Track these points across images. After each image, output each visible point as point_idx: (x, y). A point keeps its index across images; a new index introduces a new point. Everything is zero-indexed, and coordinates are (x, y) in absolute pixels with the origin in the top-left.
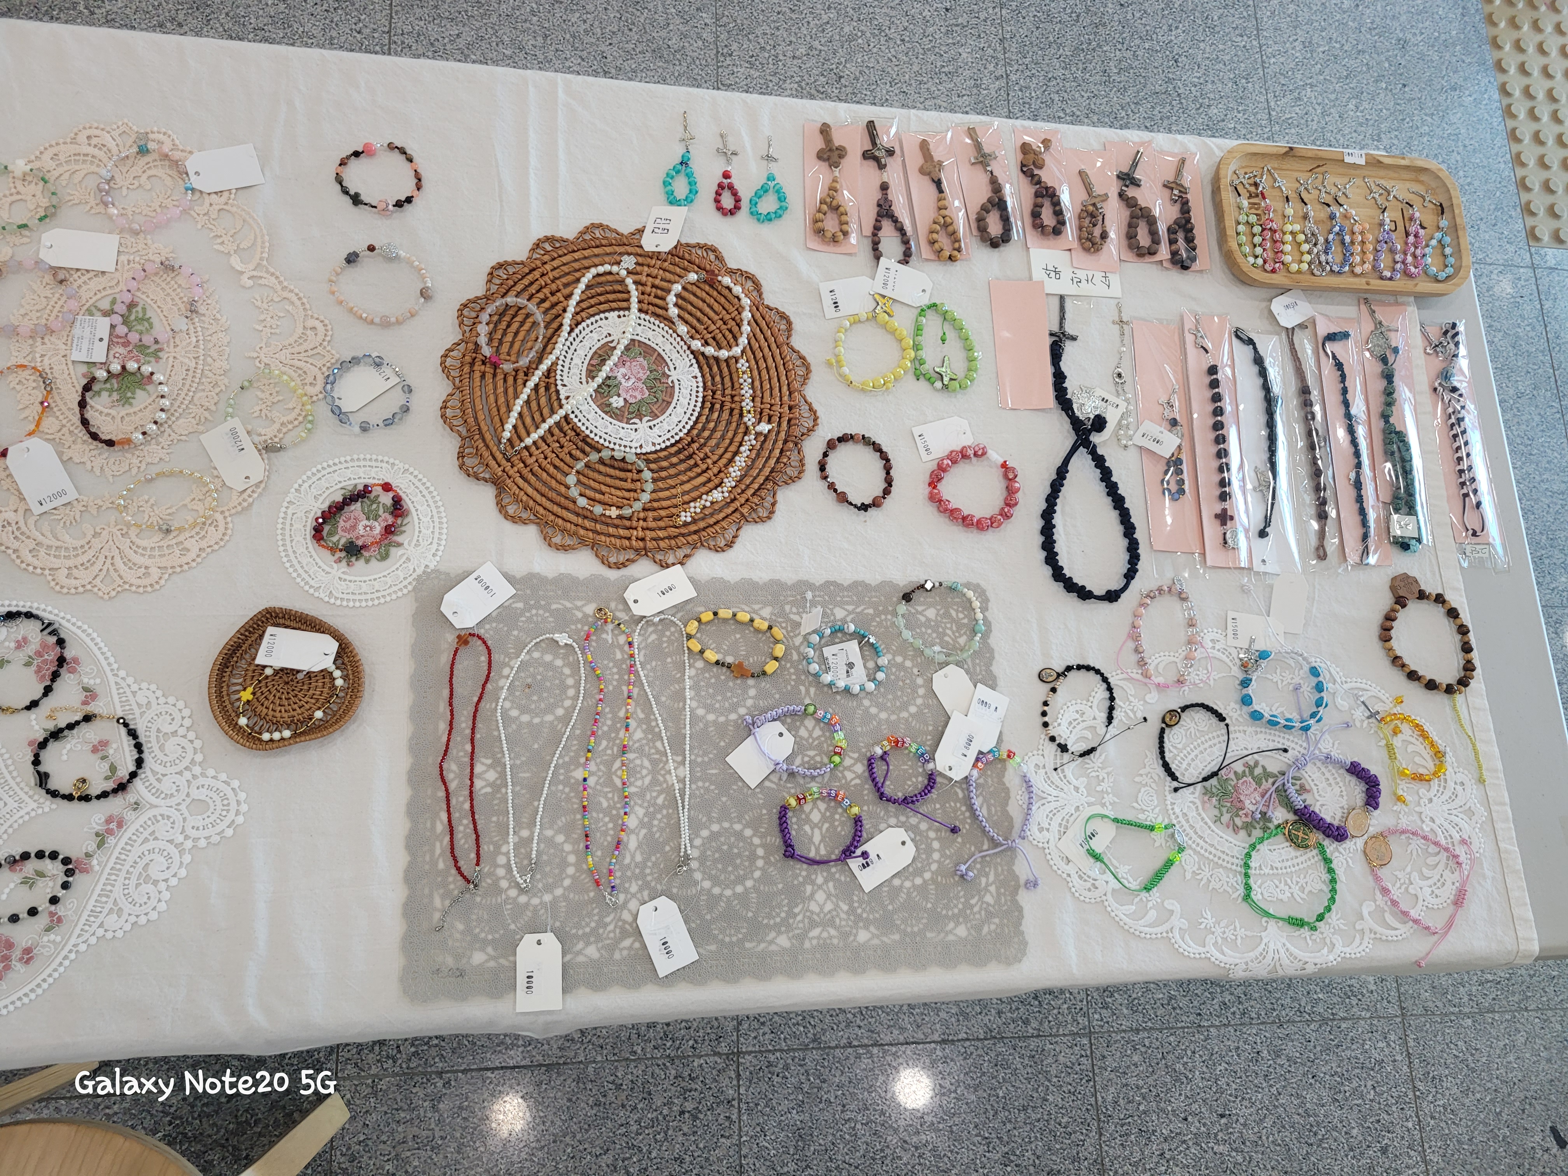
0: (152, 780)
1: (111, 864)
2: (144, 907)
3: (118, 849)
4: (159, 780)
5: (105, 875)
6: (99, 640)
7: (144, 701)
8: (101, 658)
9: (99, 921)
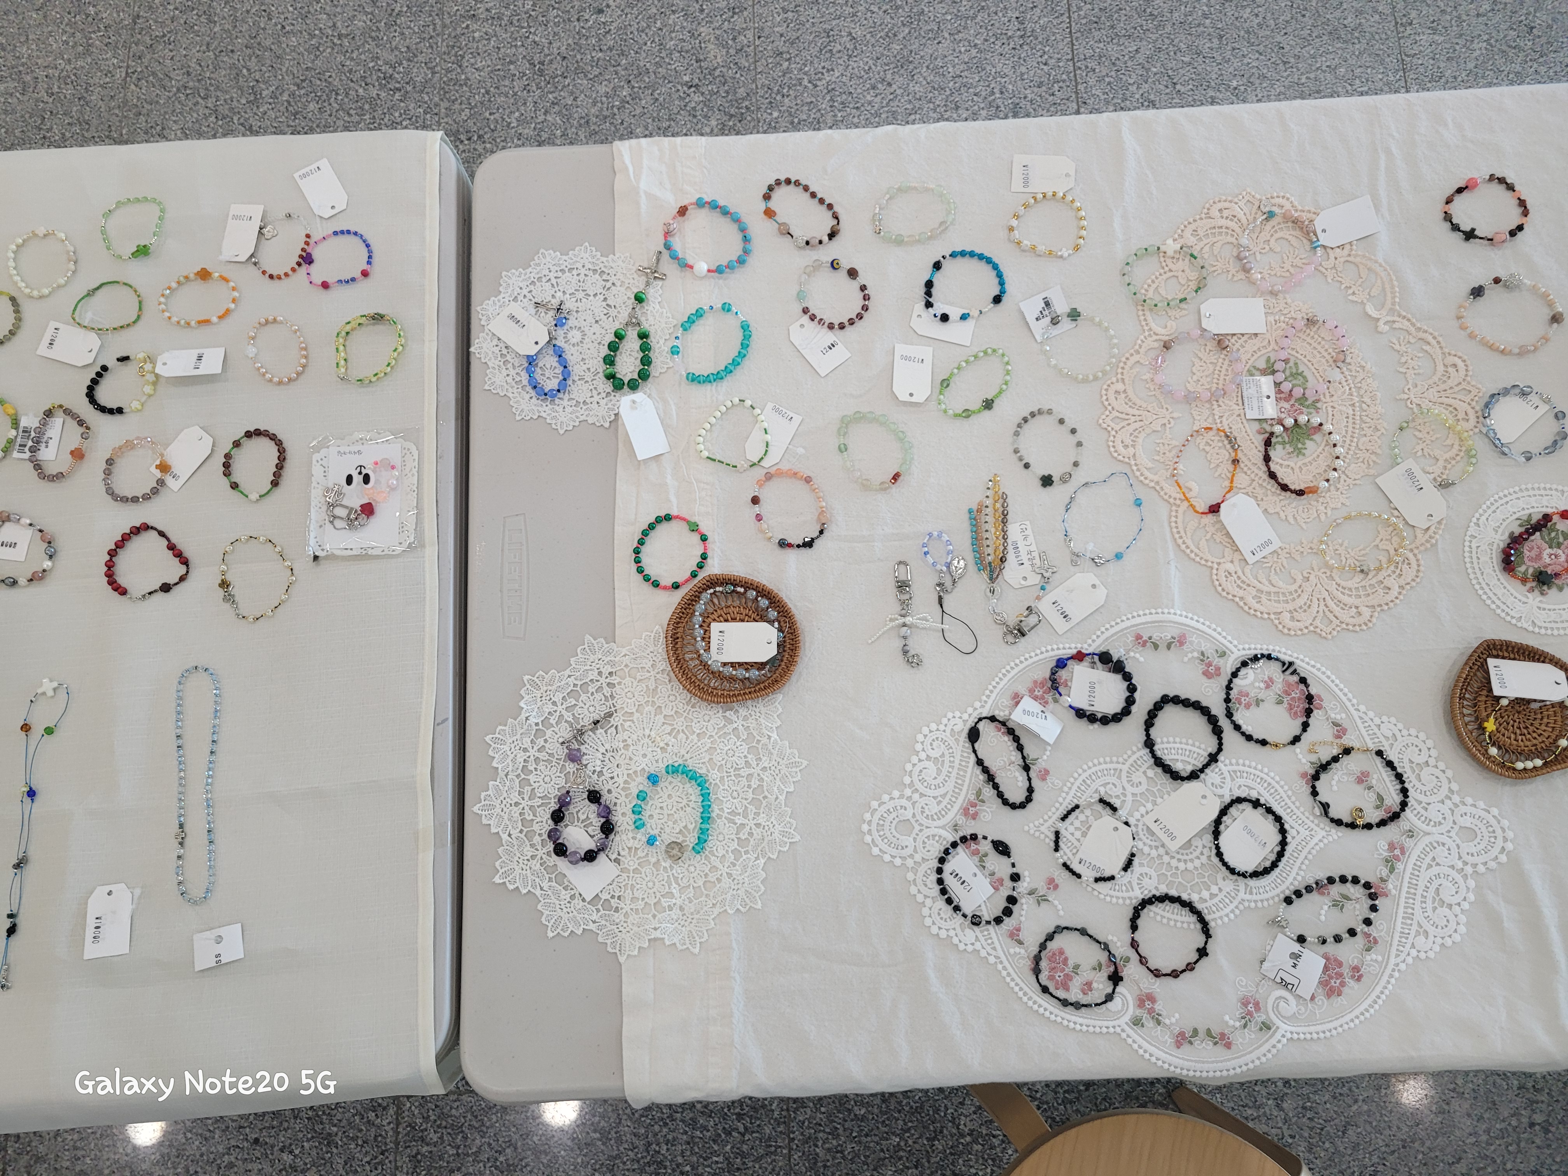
0: (1419, 808)
1: (1404, 889)
2: (1445, 930)
3: (1407, 875)
4: (1426, 809)
5: (1403, 900)
6: (1333, 677)
7: (1390, 734)
8: (1340, 694)
9: (1410, 941)
